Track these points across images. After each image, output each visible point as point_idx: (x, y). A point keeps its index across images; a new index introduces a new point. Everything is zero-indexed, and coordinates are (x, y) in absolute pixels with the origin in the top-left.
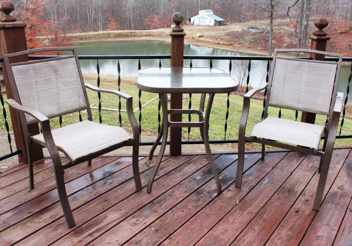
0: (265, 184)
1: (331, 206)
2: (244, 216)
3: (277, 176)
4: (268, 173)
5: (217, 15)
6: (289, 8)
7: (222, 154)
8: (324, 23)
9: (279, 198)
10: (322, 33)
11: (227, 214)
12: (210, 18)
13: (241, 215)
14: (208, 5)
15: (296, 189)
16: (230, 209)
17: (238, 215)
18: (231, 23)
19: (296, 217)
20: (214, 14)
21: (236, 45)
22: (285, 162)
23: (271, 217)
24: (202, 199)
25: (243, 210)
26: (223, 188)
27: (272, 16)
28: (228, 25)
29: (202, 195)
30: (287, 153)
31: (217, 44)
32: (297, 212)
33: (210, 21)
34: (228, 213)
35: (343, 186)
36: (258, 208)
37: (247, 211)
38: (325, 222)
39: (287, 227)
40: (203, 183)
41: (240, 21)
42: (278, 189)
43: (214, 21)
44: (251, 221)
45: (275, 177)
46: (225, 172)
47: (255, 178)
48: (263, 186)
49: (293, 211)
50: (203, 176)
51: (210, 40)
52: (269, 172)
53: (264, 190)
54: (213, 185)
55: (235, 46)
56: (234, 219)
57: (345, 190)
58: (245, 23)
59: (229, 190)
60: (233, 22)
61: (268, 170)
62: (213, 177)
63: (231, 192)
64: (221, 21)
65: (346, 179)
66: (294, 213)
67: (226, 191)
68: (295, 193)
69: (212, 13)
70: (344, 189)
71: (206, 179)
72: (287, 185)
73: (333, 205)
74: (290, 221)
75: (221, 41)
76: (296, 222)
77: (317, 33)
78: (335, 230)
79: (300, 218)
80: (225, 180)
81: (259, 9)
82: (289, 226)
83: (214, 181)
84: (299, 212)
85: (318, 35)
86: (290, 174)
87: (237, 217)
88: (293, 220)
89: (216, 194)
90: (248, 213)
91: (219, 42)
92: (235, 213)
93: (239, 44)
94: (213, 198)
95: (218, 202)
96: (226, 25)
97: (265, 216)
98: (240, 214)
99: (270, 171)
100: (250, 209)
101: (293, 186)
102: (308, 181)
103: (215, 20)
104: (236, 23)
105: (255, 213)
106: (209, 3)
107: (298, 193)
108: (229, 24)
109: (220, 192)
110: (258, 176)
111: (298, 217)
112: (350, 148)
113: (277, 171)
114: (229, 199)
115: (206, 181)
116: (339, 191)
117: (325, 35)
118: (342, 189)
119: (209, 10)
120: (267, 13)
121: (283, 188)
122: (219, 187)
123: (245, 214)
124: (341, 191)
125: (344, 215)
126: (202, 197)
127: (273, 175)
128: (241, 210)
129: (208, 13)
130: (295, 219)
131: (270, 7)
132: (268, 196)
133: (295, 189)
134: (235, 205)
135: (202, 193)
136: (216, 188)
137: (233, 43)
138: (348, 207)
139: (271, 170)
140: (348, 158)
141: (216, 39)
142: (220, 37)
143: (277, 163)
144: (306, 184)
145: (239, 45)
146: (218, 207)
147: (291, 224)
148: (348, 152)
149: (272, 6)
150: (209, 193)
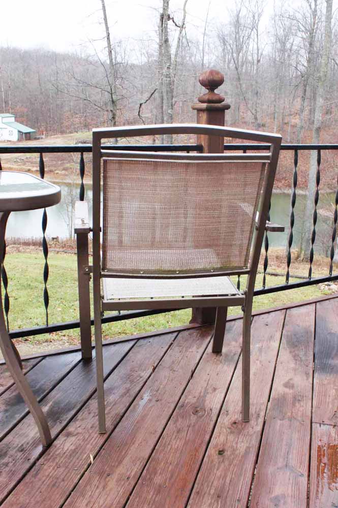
0: (145, 406)
1: (282, 425)
2: (111, 490)
3: (164, 383)
4: (146, 381)
5: (22, 123)
6: (141, 105)
7: (44, 357)
8: (216, 78)
9: (179, 431)
10: (215, 98)
11: (70, 494)
12: (10, 128)
13: (104, 488)
14: (4, 106)
15: (208, 404)
16: (76, 481)
17: (98, 491)
18: (47, 136)
19: (222, 466)
20: (16, 121)
21: (60, 172)
22: (175, 352)
23: (170, 479)
24: (7, 469)
25: (105, 475)
26: (53, 433)
27: (114, 118)
28: (42, 138)
29: (6, 460)
30: (175, 334)
31: (26, 171)
32: (221, 452)
33: (11, 134)
34: (72, 491)
35: (291, 379)
36: (138, 463)
37: (115, 477)
38: (281, 462)
39: (209, 494)
40: (7, 430)
41: (62, 132)
42: (173, 412)
43: (17, 133)
44: (128, 499)
45: (162, 386)
46: (56, 395)
47: (122, 396)
48: (140, 409)
49: (213, 451)
50: (6, 411)
51: (12, 166)
52: (149, 378)
53: (143, 418)
54: (31, 431)
55: (57, 173)
56: (89, 502)
57: (297, 387)
58: (72, 135)
59: (69, 435)
60: (50, 133)
61: (145, 375)
62: (28, 413)
63: (73, 439)
64: (29, 133)
65: (292, 365)
66: (216, 457)
67: (61, 438)
68: (208, 413)
69: (13, 119)
70: (295, 386)
71: (12, 417)
72: (190, 399)
73: (286, 422)
74: (212, 478)
75: (33, 166)
76: (225, 477)
77: (206, 98)
78: (302, 475)
79: (230, 465)
80: (57, 413)
81: (92, 107)
82: (212, 491)
83: (30, 419)
84: (225, 453)
85: (209, 101)
86: (190, 374)
87: (95, 497)
88: (218, 474)
89: (40, 449)
90: (118, 481)
91: (29, 168)
92: (88, 487)
93: (64, 169)
94: (32, 461)
95: (45, 467)
96: (38, 139)
97: (158, 480)
98: (101, 487)
99: (150, 376)
100: (121, 470)
101: (202, 398)
102: (228, 382)
103: (19, 132)
104: (56, 136)
105: (134, 476)
106: (5, 102)
107: (215, 412)
108: (44, 137)
109: (49, 444)
110: (128, 390)
111: (227, 463)
112: (284, 309)
113: (163, 374)
114: (71, 455)
115: (15, 422)
116: (287, 390)
117: (221, 100)
118: (292, 387)
119: (8, 115)
120: (106, 113)
121: (182, 406)
122: (46, 430)
123: (112, 483)
124: (291, 391)
125: (309, 438)
126: (7, 465)
127: (157, 383)
128: (101, 477)
129: (5, 120)
130: (221, 469)
131: (110, 103)
132: (156, 431)
133: (206, 404)
134: (86, 467)
135: (5, 454)
136: (38, 434)
137: (53, 168)
138: (311, 420)
139: (151, 373)
140: (286, 328)
141: (24, 164)
142: (31, 160)
143: (160, 358)
144: (226, 390)
145: (63, 172)
146: (48, 482)
147: (215, 483)
148: (283, 317)
149: (113, 102)
150: (22, 450)
